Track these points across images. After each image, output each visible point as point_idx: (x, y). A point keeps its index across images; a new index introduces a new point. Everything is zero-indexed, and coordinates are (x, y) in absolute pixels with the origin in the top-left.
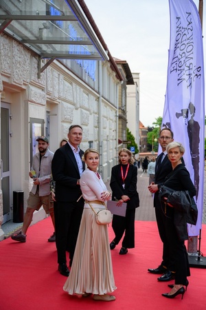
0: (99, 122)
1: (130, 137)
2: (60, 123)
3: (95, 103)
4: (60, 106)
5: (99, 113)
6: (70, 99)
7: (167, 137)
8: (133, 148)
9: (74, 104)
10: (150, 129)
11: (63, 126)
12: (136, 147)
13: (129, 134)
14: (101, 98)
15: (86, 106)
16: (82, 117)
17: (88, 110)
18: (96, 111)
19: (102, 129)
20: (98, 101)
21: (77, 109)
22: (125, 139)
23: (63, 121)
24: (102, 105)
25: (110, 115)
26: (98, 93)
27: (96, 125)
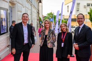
0: (31, 13)
1: (40, 19)
2: (16, 12)
3: (30, 6)
4: (16, 5)
5: (31, 10)
6: (21, 3)
7: (81, 19)
8: (41, 22)
9: (22, 5)
10: (45, 17)
11: (18, 13)
12: (42, 22)
13: (40, 18)
14: (32, 5)
15: (27, 7)
16: (26, 11)
17: (28, 8)
18: (31, 9)
19: (32, 16)
20: (31, 6)
21: (24, 7)
22: (39, 19)
23: (18, 11)
24: (33, 7)
25: (35, 11)
26: (31, 3)
27: (31, 14)
